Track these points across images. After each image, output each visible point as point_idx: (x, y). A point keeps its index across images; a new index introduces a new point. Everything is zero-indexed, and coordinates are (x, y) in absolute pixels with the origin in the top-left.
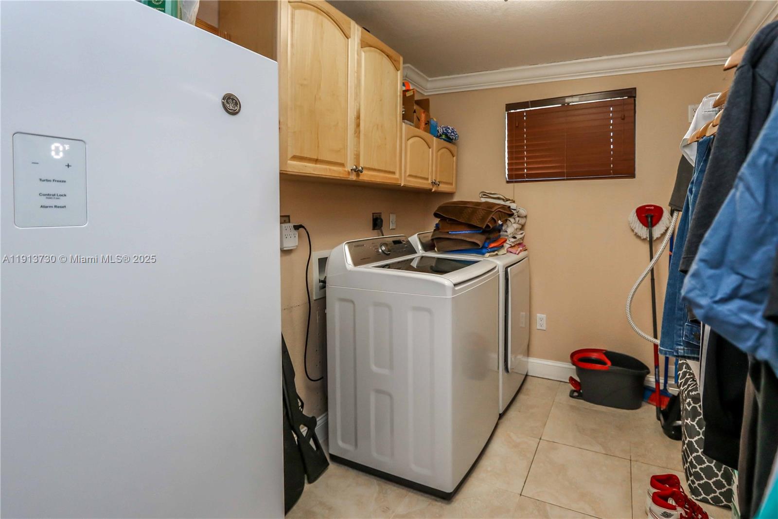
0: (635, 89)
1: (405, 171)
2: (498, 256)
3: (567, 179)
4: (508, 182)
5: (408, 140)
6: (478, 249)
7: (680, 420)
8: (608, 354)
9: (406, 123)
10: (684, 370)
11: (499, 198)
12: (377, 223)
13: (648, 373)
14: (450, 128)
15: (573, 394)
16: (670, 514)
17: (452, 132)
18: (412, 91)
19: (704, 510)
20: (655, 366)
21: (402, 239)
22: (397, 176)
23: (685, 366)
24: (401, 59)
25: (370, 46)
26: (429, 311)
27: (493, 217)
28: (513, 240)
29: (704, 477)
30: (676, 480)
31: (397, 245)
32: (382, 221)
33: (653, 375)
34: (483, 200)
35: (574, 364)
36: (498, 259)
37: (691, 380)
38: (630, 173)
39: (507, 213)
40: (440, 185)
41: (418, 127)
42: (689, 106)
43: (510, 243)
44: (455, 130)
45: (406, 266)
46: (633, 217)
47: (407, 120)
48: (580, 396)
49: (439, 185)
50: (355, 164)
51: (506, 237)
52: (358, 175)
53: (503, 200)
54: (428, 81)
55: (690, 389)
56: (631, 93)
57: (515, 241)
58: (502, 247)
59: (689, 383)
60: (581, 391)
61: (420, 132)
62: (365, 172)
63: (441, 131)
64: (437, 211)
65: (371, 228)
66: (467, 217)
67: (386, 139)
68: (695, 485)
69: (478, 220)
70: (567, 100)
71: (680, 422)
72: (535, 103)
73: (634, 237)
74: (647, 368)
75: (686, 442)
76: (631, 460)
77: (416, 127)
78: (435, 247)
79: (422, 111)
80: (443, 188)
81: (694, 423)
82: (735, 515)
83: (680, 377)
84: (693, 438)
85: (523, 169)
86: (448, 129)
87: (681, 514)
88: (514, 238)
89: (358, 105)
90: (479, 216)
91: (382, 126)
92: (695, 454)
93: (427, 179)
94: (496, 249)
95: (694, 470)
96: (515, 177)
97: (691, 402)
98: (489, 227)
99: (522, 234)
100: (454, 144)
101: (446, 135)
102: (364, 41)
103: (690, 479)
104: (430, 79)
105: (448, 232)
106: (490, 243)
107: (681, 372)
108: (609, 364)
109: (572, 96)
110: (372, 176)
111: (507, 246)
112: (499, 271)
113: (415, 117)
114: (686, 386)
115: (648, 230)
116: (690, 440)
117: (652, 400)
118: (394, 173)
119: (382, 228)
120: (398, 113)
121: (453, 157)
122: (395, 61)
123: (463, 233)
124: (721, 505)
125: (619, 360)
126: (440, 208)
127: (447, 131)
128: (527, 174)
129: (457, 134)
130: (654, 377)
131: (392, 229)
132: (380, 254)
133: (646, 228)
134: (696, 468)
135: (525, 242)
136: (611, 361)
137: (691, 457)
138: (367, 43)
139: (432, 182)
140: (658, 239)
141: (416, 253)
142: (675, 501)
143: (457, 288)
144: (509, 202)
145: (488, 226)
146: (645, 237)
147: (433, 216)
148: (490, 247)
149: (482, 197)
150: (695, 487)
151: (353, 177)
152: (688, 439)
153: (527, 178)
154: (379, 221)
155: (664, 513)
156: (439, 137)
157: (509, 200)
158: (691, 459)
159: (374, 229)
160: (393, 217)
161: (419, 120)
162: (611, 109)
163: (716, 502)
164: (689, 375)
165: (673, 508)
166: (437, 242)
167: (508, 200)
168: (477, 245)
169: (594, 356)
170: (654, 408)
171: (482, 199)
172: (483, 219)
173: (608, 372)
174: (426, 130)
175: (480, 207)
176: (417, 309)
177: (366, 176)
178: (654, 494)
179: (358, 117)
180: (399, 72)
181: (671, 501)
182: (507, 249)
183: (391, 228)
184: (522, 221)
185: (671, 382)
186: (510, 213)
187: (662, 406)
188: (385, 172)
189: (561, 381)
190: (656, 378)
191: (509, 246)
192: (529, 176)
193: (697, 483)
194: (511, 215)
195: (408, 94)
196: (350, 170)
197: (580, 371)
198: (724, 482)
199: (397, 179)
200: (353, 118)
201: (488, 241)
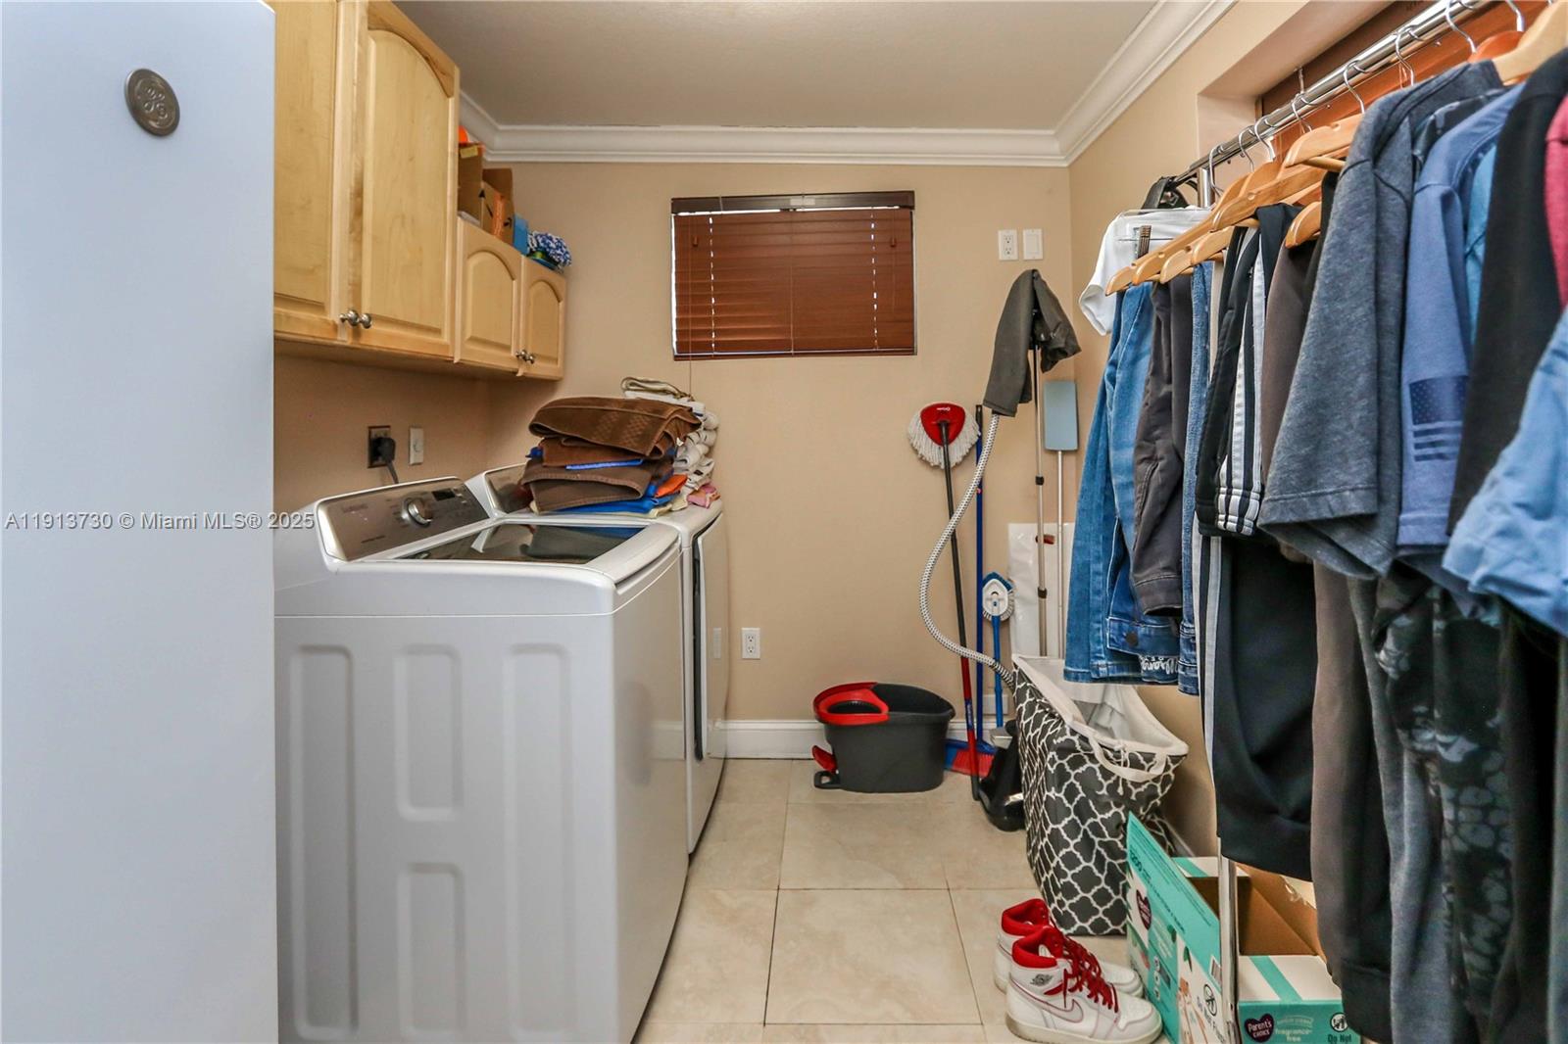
0: (912, 193)
1: (463, 328)
2: (673, 514)
3: (796, 355)
4: (677, 358)
5: (469, 256)
6: (634, 501)
7: (1020, 791)
8: (879, 690)
9: (465, 220)
10: (1028, 700)
11: (664, 392)
12: (380, 451)
13: (953, 715)
14: (554, 238)
15: (820, 780)
16: (1047, 976)
17: (558, 247)
18: (476, 148)
19: (1089, 951)
20: (966, 700)
21: (454, 486)
22: (445, 339)
23: (1028, 691)
24: (457, 72)
25: (390, 30)
26: (557, 650)
27: (667, 431)
28: (697, 478)
29: (1078, 888)
30: (1042, 909)
31: (445, 502)
32: (392, 443)
33: (962, 717)
34: (631, 395)
35: (821, 718)
36: (673, 519)
37: (1046, 716)
38: (904, 344)
39: (691, 423)
40: (536, 363)
41: (489, 229)
42: (1000, 232)
43: (693, 486)
44: (564, 244)
45: (462, 551)
46: (916, 427)
47: (467, 212)
48: (836, 783)
49: (532, 362)
50: (351, 306)
51: (684, 473)
52: (357, 334)
53: (674, 394)
54: (497, 130)
55: (1049, 733)
56: (905, 200)
57: (701, 481)
58: (677, 493)
59: (1044, 723)
60: (837, 772)
61: (495, 241)
62: (375, 327)
63: (533, 243)
64: (535, 420)
65: (366, 462)
66: (609, 431)
67: (421, 250)
68: (1064, 909)
69: (632, 437)
70: (794, 202)
71: (1019, 797)
72: (730, 202)
73: (918, 464)
74: (950, 707)
75: (1047, 832)
76: (948, 889)
77: (484, 229)
78: (532, 499)
79: (498, 194)
80: (540, 369)
81: (1061, 795)
82: (1135, 945)
83: (1023, 713)
84: (1060, 823)
85: (708, 332)
86: (548, 241)
87: (1065, 970)
88: (698, 473)
89: (359, 163)
90: (637, 429)
91: (413, 221)
92: (1063, 852)
93: (507, 348)
94: (669, 498)
95: (1062, 881)
96: (691, 347)
97: (1056, 757)
98: (659, 452)
99: (708, 465)
100: (562, 273)
101: (545, 253)
102: (375, 16)
103: (1056, 898)
104: (502, 127)
105: (564, 467)
106: (657, 487)
107: (1023, 705)
108: (885, 710)
109: (802, 195)
110: (391, 337)
111: (686, 491)
112: (683, 546)
113: (483, 206)
114: (1039, 730)
115: (942, 449)
116: (1055, 827)
117: (959, 765)
118: (437, 331)
119: (394, 462)
120: (449, 193)
121: (559, 301)
122: (444, 74)
123: (600, 468)
124: (1105, 932)
125: (899, 697)
126: (542, 414)
127: (548, 244)
128: (716, 343)
129: (567, 253)
130: (965, 720)
131: (414, 465)
132: (407, 526)
133: (937, 446)
134: (1065, 875)
135: (714, 483)
136: (887, 703)
137: (1057, 859)
138: (381, 20)
139: (518, 356)
140: (957, 465)
141: (488, 517)
142: (1049, 948)
143: (621, 591)
144: (685, 399)
145: (656, 451)
146: (937, 463)
147: (529, 432)
148: (660, 494)
149: (629, 389)
150: (1066, 912)
151: (345, 338)
152: (1051, 826)
153: (716, 351)
154: (387, 445)
155: (1037, 977)
156: (531, 254)
157: (686, 395)
158: (1058, 862)
159: (371, 466)
160: (416, 435)
161: (491, 214)
162: (873, 226)
163: (1099, 929)
164: (1040, 707)
165: (1051, 963)
166: (538, 491)
167: (683, 395)
168: (634, 491)
169: (857, 698)
170: (968, 778)
171: (628, 393)
172: (645, 438)
173: (885, 725)
174: (504, 238)
175: (636, 411)
176: (522, 649)
177: (378, 338)
178: (1016, 945)
179: (359, 193)
180: (451, 101)
181: (1044, 952)
182: (688, 496)
183: (412, 462)
184: (711, 438)
185: (990, 724)
186: (695, 422)
187: (980, 773)
188: (420, 328)
189: (793, 759)
190: (967, 722)
191: (690, 491)
192: (720, 346)
193: (1067, 903)
194: (695, 427)
195: (467, 153)
196: (338, 322)
197: (834, 732)
198: (1110, 891)
199: (445, 347)
200: (348, 196)
201: (655, 483)
